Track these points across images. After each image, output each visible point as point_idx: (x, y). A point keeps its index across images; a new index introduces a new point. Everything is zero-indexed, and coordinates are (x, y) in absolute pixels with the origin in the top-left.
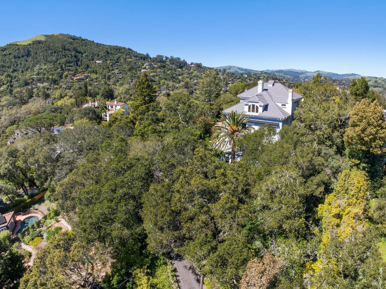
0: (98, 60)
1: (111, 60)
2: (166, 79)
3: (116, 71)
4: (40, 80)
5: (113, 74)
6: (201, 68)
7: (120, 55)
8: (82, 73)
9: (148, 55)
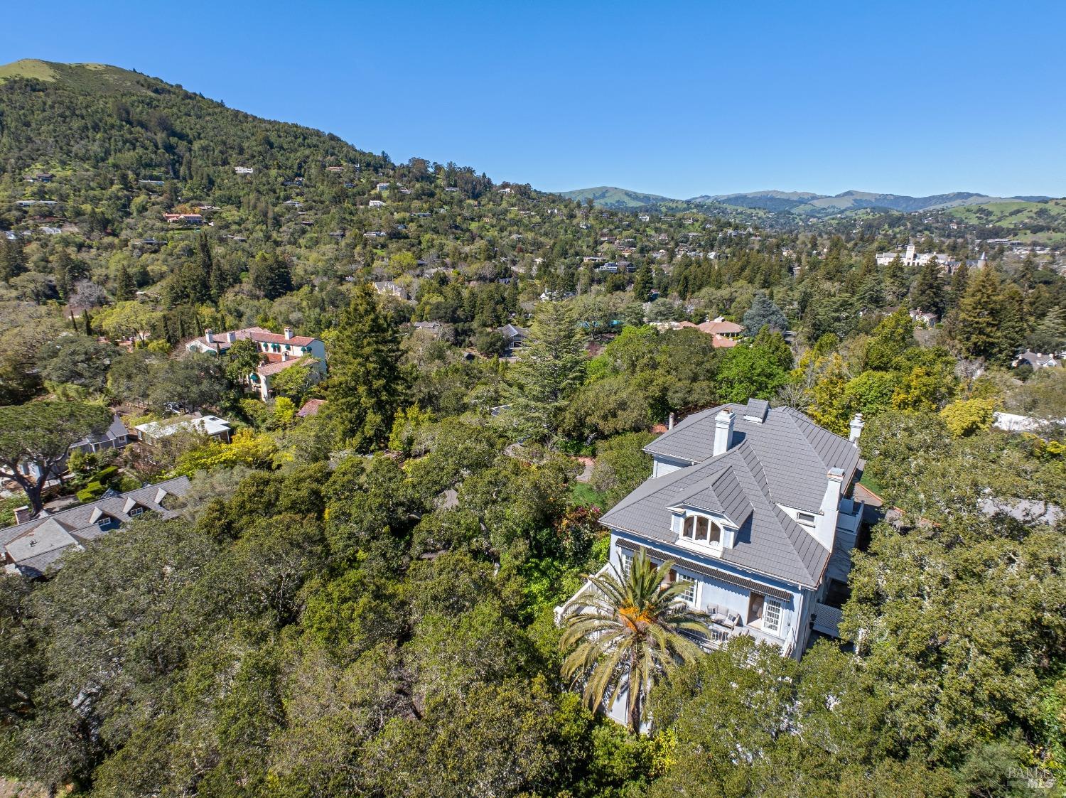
0: (242, 165)
1: (279, 168)
2: (436, 231)
3: (298, 202)
4: (51, 214)
5: (288, 209)
6: (529, 198)
7: (307, 152)
8: (194, 202)
9: (385, 158)
